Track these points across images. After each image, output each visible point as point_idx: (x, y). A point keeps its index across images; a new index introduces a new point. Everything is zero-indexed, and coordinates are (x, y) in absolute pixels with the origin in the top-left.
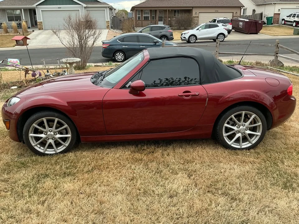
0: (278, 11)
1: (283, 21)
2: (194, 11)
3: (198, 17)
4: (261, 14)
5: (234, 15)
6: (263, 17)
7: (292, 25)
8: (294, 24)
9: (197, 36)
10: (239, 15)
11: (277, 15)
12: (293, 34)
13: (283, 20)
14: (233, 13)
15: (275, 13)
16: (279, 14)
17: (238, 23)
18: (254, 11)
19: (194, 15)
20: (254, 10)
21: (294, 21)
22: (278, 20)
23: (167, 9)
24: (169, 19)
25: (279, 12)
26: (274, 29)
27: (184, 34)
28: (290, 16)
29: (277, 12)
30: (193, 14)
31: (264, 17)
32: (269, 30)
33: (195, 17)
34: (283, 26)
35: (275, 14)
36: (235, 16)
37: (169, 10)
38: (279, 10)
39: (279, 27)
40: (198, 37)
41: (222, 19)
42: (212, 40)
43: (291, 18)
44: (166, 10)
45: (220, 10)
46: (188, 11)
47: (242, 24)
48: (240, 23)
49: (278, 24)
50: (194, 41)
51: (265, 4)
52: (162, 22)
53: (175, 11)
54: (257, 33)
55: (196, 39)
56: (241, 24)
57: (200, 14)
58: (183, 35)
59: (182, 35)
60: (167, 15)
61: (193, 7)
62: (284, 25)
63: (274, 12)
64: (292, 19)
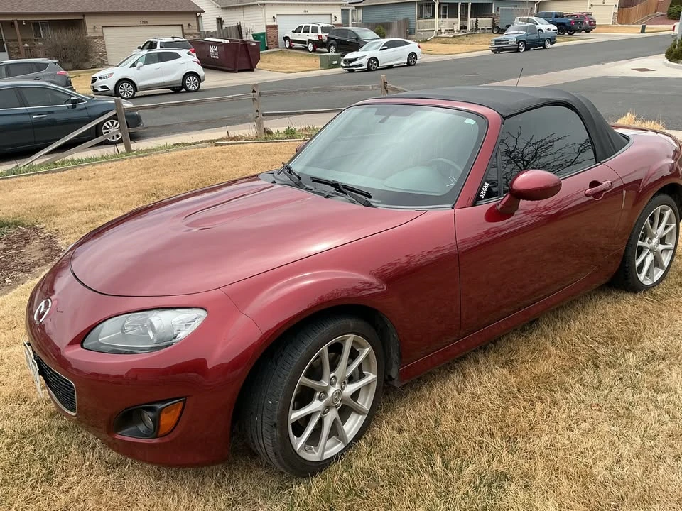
0: (273, 20)
1: (287, 41)
2: (90, 24)
3: (102, 38)
4: (239, 28)
5: (185, 31)
6: (244, 33)
7: (306, 49)
8: (311, 47)
9: (135, 81)
10: (196, 31)
11: (273, 30)
12: (319, 68)
13: (286, 38)
14: (182, 25)
15: (268, 24)
16: (276, 27)
17: (204, 48)
18: (220, 21)
19: (90, 33)
20: (220, 19)
21: (309, 40)
22: (277, 40)
23: (15, 19)
24: (26, 45)
25: (275, 24)
26: (276, 58)
27: (101, 78)
28: (297, 31)
29: (271, 23)
30: (88, 31)
31: (247, 34)
32: (269, 62)
33: (96, 38)
34: (289, 52)
35: (268, 27)
36: (189, 34)
37: (20, 22)
38: (274, 17)
39: (282, 53)
40: (139, 84)
41: (170, 40)
42: (169, 91)
43: (302, 34)
44: (12, 23)
45: (151, 20)
46: (73, 23)
47: (216, 49)
48: (212, 49)
49: (278, 47)
50: (131, 94)
51: (243, 6)
52: (6, 54)
53: (35, 25)
54: (251, 69)
55: (135, 88)
56: (214, 49)
57: (105, 30)
58: (99, 80)
59: (93, 81)
60: (18, 33)
61: (84, 15)
62: (289, 50)
63: (265, 22)
64: (304, 37)
